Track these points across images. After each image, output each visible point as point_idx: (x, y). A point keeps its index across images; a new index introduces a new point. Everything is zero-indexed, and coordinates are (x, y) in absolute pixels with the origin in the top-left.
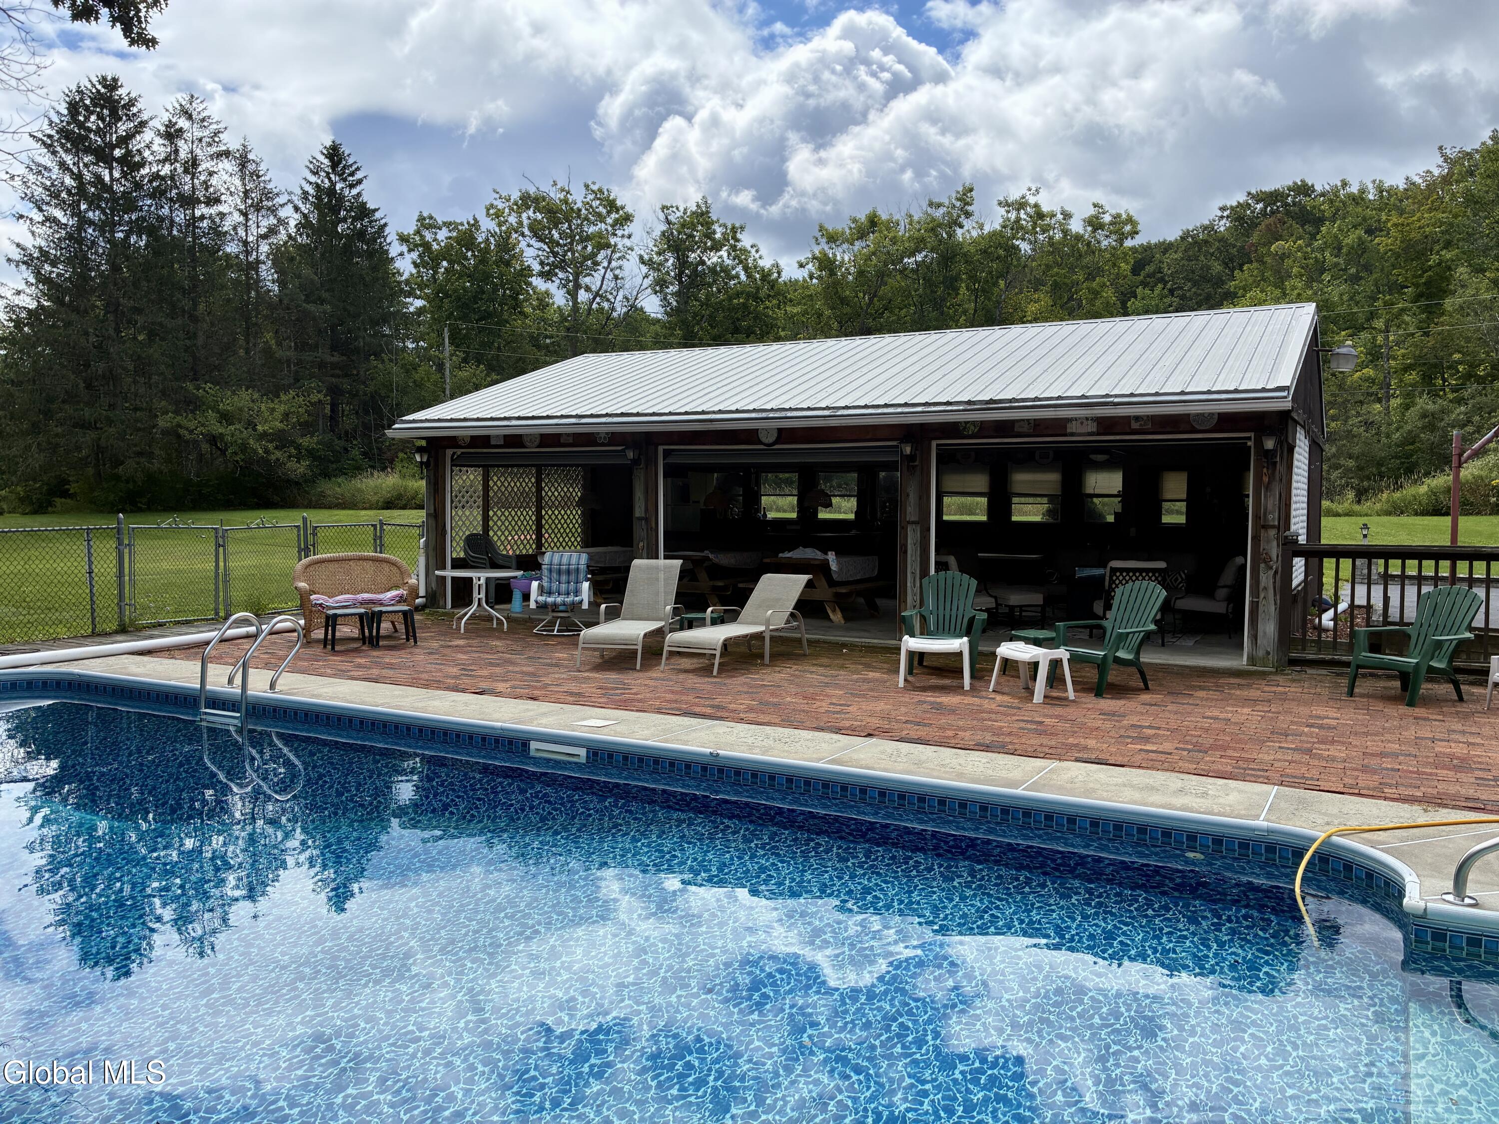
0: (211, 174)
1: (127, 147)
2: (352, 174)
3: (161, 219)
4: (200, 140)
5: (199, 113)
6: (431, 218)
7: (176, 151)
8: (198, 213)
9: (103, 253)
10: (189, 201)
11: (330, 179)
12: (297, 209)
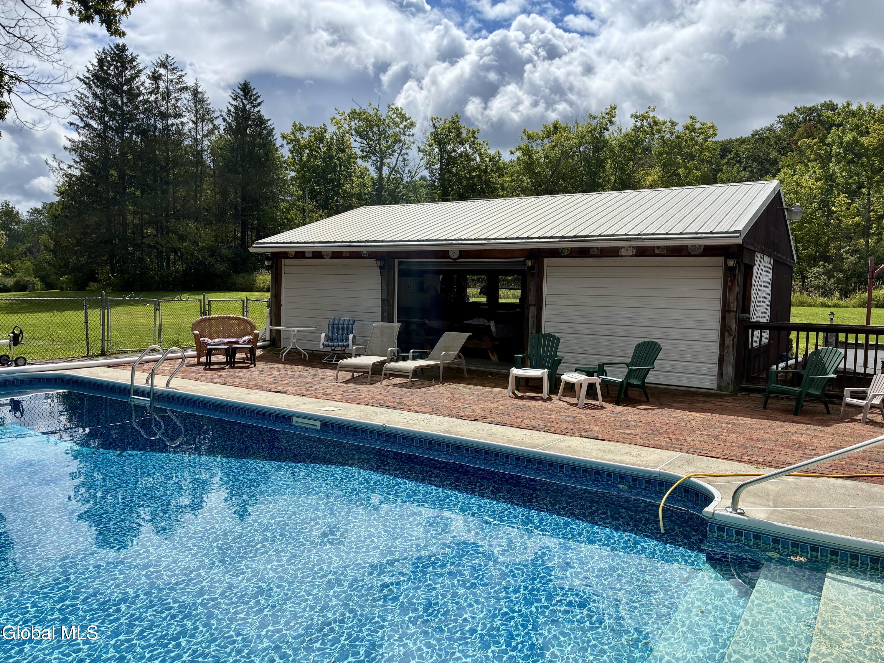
0: (177, 100)
1: (131, 85)
2: (256, 100)
3: (149, 125)
4: (172, 81)
5: (171, 65)
6: (300, 125)
7: (158, 87)
8: (170, 122)
9: (117, 145)
10: (164, 116)
11: (243, 103)
12: (225, 120)
